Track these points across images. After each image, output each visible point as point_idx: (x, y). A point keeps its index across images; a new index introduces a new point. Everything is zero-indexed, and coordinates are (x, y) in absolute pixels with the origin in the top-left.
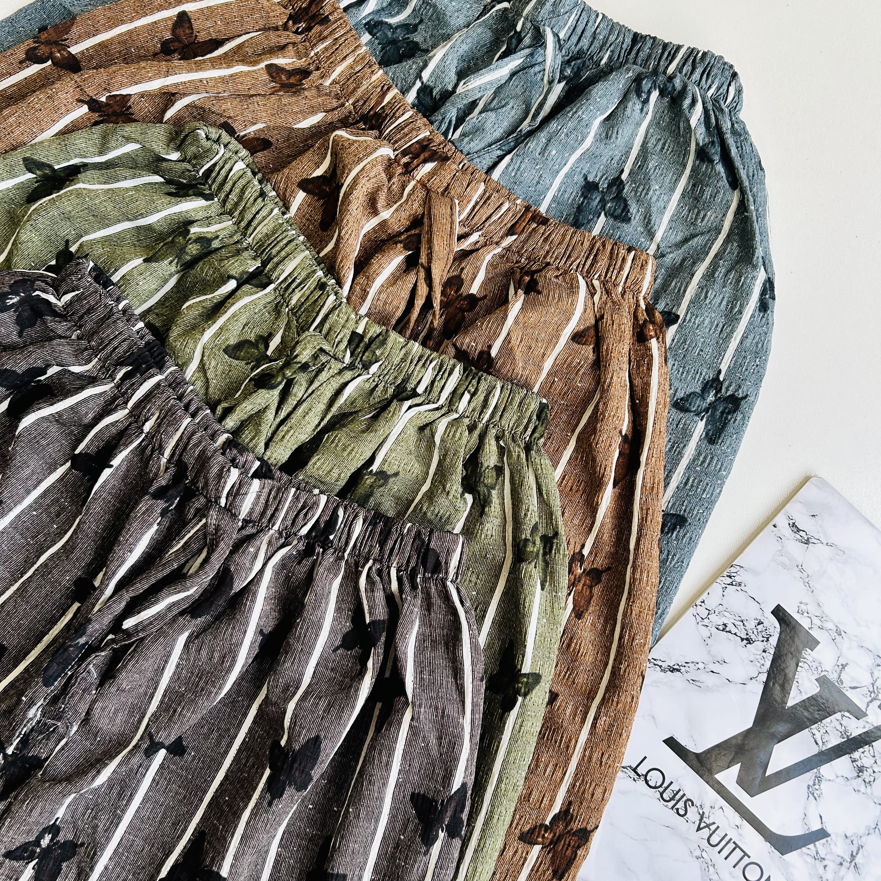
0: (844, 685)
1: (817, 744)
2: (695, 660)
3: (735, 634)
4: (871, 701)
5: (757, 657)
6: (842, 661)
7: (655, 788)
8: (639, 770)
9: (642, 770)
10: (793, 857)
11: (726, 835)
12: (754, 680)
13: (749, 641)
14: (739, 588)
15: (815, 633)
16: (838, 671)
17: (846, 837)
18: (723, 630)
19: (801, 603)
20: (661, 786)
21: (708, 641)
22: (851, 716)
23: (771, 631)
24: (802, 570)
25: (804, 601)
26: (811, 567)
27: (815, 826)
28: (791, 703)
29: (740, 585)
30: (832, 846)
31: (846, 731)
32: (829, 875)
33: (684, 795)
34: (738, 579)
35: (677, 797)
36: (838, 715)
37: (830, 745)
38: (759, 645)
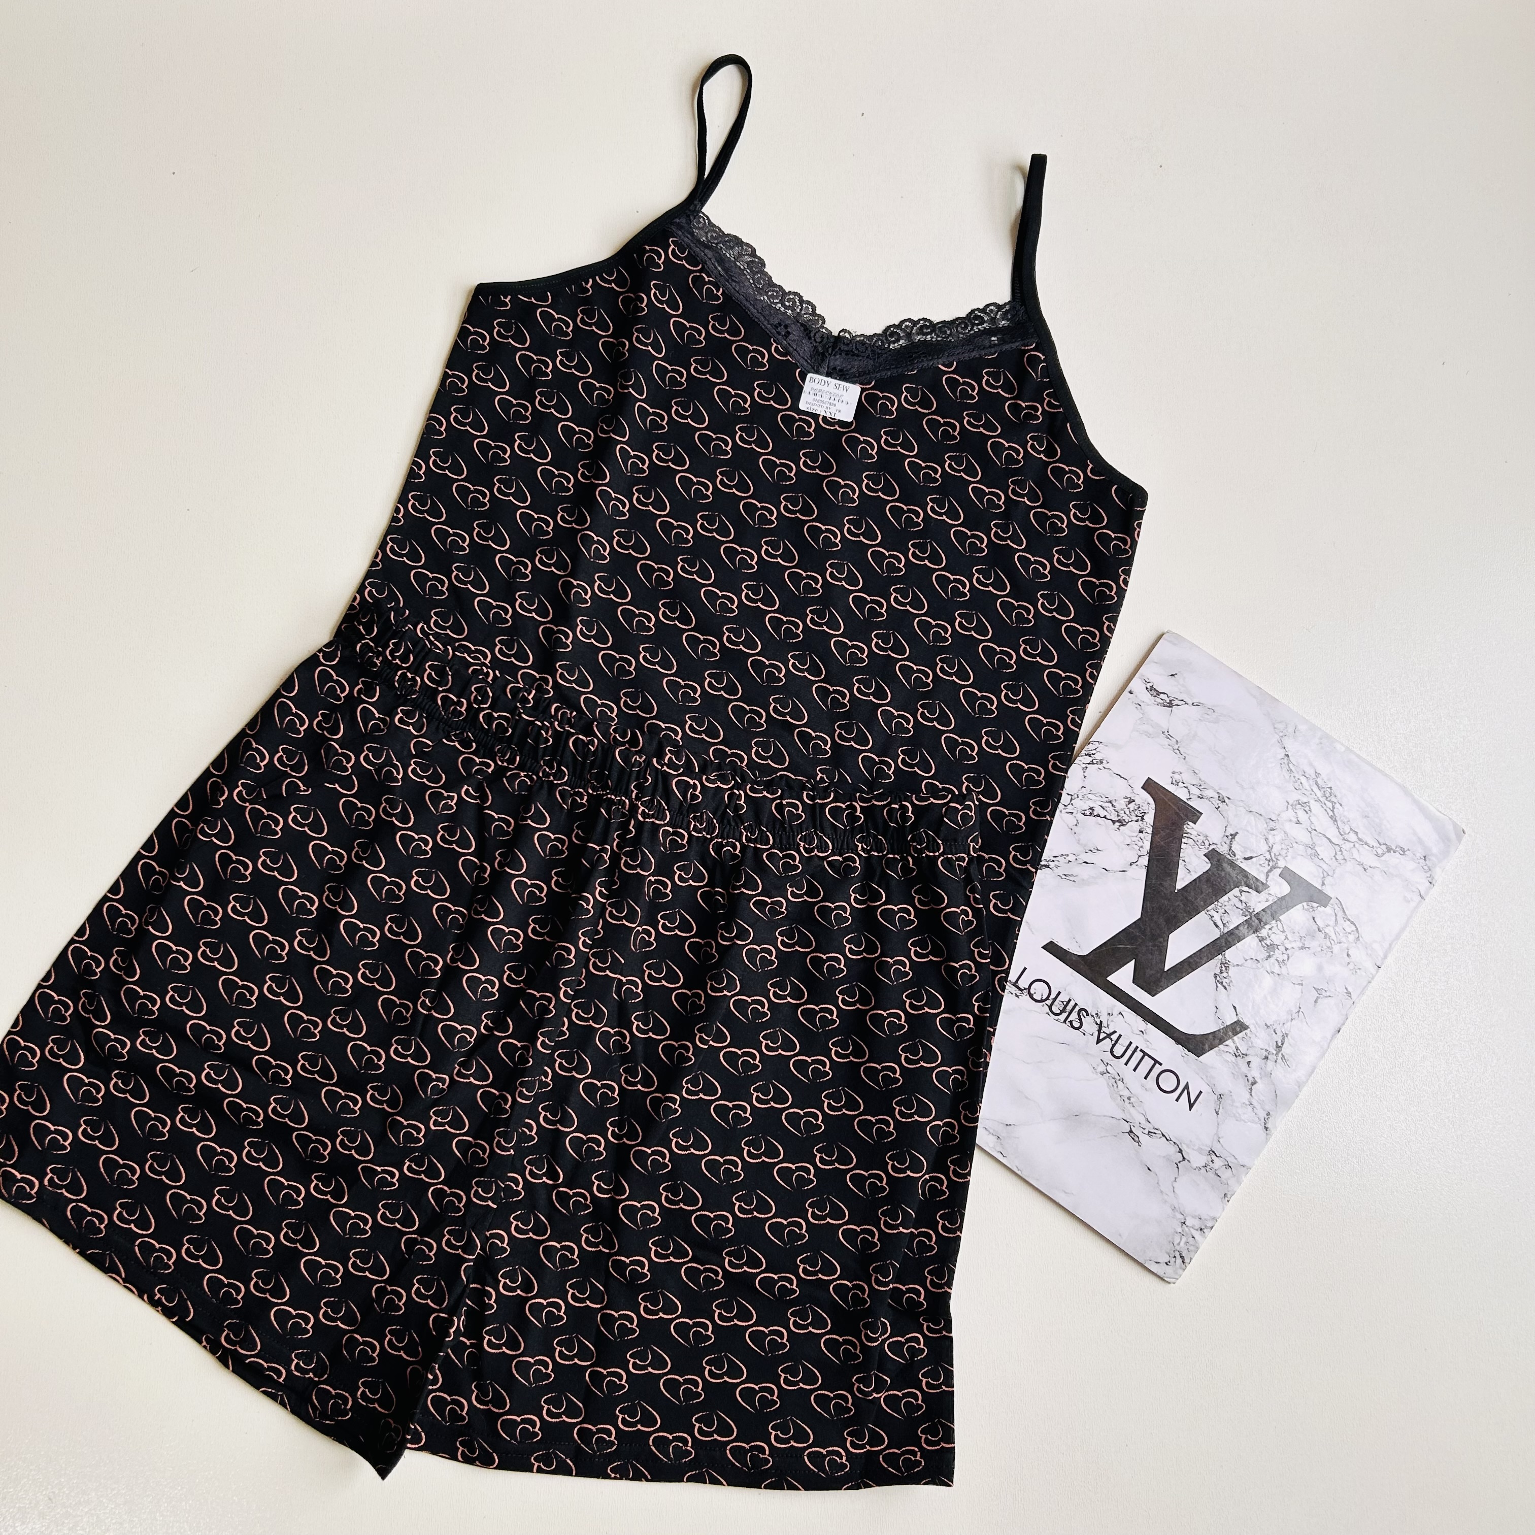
0: (1237, 857)
1: (1217, 926)
2: (1064, 853)
3: (1105, 817)
4: (1270, 871)
5: (1134, 839)
6: (1230, 831)
7: (1042, 1001)
8: (1021, 984)
9: (1023, 983)
10: (1210, 1057)
11: (1131, 1043)
12: (1134, 866)
13: (1122, 823)
14: (1101, 766)
15: (1195, 804)
16: (1228, 842)
17: (1268, 1027)
18: (1091, 815)
19: (1173, 773)
20: (1047, 998)
21: (1075, 829)
22: (1250, 890)
23: (1145, 808)
24: (1169, 737)
25: (1176, 771)
26: (1178, 731)
27: (1230, 1019)
28: (1180, 885)
29: (1102, 763)
30: (1253, 1039)
31: (1247, 907)
32: (1255, 1073)
33: (1076, 1004)
34: (1098, 756)
35: (1069, 1008)
36: (1236, 891)
37: (1232, 927)
38: (1135, 826)
